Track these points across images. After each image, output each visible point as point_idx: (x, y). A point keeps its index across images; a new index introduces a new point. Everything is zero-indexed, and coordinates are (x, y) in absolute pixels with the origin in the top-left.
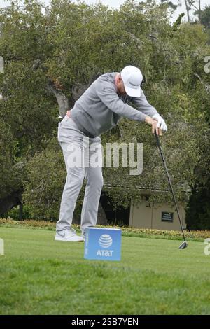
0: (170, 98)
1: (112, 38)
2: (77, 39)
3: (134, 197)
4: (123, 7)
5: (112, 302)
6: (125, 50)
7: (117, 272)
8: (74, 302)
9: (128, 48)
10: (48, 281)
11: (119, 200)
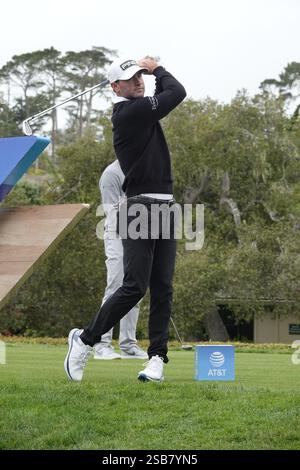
0: (291, 198)
1: (224, 136)
2: (185, 139)
3: (257, 309)
4: (234, 101)
5: (222, 427)
6: (238, 147)
7: (228, 393)
8: (180, 428)
9: (241, 145)
10: (152, 407)
11: (240, 314)
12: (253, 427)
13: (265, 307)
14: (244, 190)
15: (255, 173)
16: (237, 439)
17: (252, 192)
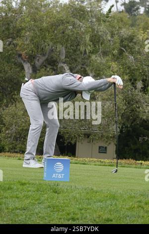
0: (104, 65)
1: (63, 23)
2: (38, 24)
3: (79, 136)
4: (70, 1)
5: (63, 211)
6: (72, 31)
7: (67, 189)
8: (36, 211)
9: (74, 30)
10: (18, 196)
11: (68, 138)
12: (83, 211)
13: (85, 135)
14: (74, 59)
15: (82, 48)
16: (73, 219)
17: (79, 60)
